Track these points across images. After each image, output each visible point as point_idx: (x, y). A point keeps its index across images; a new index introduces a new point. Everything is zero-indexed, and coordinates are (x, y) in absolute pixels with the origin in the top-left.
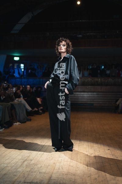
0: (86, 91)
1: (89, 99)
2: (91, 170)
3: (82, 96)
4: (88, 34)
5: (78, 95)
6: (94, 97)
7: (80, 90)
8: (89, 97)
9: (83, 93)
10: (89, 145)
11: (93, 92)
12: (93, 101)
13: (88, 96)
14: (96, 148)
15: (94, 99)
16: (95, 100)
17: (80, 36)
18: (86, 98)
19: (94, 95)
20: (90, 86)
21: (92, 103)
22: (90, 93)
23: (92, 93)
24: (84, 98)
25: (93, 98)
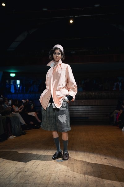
0: (80, 105)
1: (83, 113)
3: (77, 109)
4: (81, 50)
5: (73, 108)
8: (84, 110)
9: (77, 107)
10: (86, 155)
11: (88, 106)
12: (88, 115)
13: (83, 109)
14: (93, 157)
15: (89, 112)
16: (90, 114)
17: (74, 52)
18: (81, 112)
19: (88, 108)
20: (84, 100)
21: (87, 116)
22: (84, 107)
23: (87, 107)
24: (79, 112)
25: (88, 111)
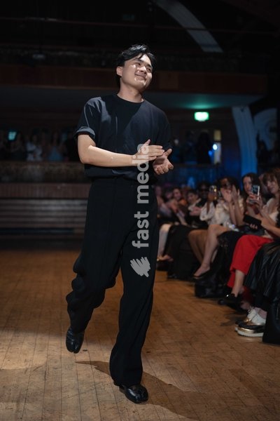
0: (54, 196)
1: (61, 217)
2: (25, 416)
3: (43, 208)
4: (61, 53)
5: (33, 205)
6: (74, 211)
7: (38, 193)
8: (63, 211)
9: (46, 202)
10: (38, 342)
11: (73, 199)
12: (73, 222)
13: (60, 208)
14: (55, 348)
15: (75, 217)
16: (77, 220)
17: (40, 57)
18: (53, 214)
19: (74, 205)
20: (64, 185)
21: (70, 226)
22: (63, 202)
23: (70, 202)
24: (49, 214)
25: (72, 214)
